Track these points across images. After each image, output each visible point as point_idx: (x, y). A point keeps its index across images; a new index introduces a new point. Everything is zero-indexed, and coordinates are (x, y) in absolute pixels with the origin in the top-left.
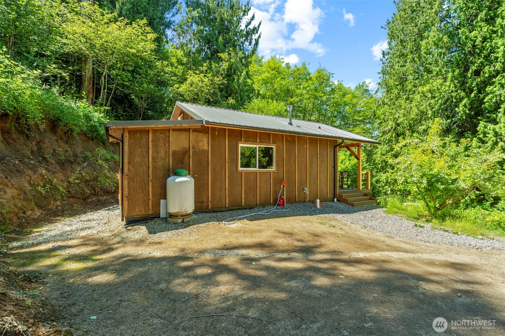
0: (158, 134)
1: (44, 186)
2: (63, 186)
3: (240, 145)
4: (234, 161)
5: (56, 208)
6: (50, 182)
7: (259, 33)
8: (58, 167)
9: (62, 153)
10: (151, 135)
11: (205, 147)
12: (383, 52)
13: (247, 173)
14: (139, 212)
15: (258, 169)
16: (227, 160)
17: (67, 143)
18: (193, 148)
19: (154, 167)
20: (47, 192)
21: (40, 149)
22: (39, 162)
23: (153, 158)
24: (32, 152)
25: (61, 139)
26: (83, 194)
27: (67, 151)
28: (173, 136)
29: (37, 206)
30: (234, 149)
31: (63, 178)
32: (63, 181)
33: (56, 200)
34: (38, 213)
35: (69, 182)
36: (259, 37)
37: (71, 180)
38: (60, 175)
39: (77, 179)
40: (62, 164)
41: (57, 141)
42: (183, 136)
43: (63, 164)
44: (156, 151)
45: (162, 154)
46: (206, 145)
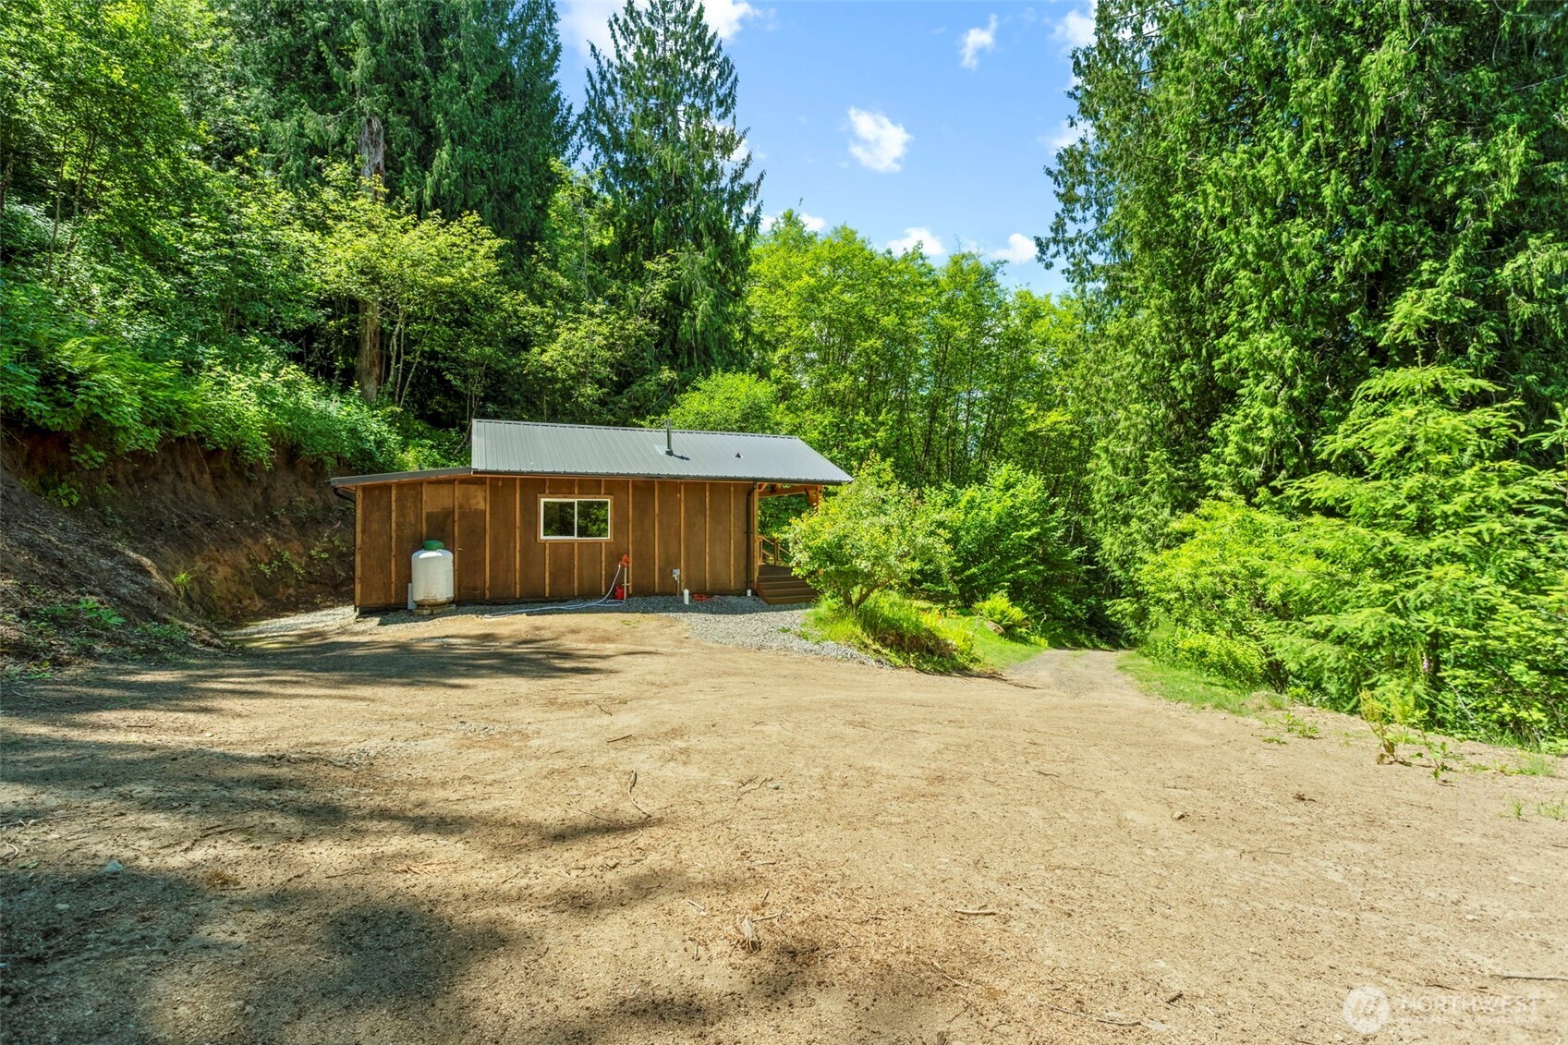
0: (405, 490)
1: (270, 563)
2: (299, 564)
3: (543, 500)
4: (530, 525)
5: (288, 598)
6: (279, 557)
7: (759, 199)
8: (294, 531)
9: (302, 506)
10: (394, 492)
11: (481, 506)
12: (1037, 239)
13: (555, 545)
14: (376, 599)
15: (575, 537)
16: (518, 524)
17: (313, 485)
18: (460, 507)
19: (399, 538)
20: (273, 572)
21: (267, 499)
22: (265, 523)
23: (397, 524)
24: (256, 505)
25: (304, 478)
26: (334, 576)
27: (312, 501)
28: (427, 493)
29: (259, 594)
30: (529, 509)
31: (301, 550)
32: (300, 555)
33: (287, 586)
34: (259, 604)
35: (311, 557)
36: (758, 209)
37: (313, 553)
38: (296, 545)
39: (324, 551)
40: (300, 525)
41: (296, 483)
42: (445, 490)
43: (304, 524)
44: (402, 513)
45: (411, 517)
46: (482, 502)
